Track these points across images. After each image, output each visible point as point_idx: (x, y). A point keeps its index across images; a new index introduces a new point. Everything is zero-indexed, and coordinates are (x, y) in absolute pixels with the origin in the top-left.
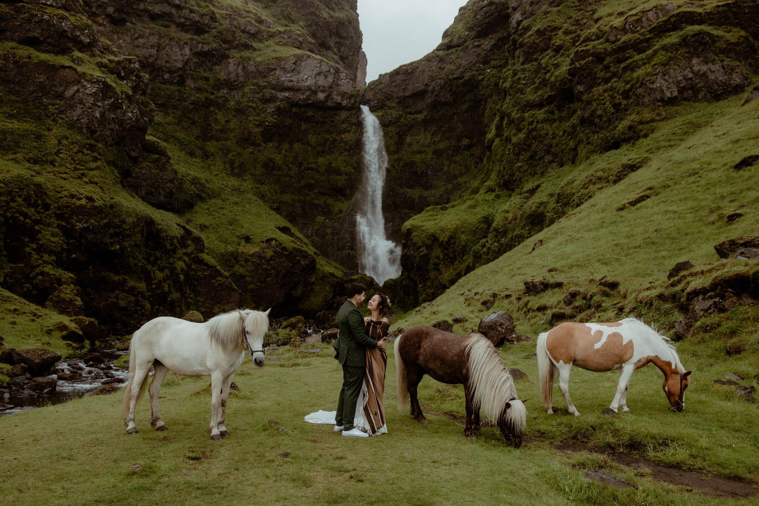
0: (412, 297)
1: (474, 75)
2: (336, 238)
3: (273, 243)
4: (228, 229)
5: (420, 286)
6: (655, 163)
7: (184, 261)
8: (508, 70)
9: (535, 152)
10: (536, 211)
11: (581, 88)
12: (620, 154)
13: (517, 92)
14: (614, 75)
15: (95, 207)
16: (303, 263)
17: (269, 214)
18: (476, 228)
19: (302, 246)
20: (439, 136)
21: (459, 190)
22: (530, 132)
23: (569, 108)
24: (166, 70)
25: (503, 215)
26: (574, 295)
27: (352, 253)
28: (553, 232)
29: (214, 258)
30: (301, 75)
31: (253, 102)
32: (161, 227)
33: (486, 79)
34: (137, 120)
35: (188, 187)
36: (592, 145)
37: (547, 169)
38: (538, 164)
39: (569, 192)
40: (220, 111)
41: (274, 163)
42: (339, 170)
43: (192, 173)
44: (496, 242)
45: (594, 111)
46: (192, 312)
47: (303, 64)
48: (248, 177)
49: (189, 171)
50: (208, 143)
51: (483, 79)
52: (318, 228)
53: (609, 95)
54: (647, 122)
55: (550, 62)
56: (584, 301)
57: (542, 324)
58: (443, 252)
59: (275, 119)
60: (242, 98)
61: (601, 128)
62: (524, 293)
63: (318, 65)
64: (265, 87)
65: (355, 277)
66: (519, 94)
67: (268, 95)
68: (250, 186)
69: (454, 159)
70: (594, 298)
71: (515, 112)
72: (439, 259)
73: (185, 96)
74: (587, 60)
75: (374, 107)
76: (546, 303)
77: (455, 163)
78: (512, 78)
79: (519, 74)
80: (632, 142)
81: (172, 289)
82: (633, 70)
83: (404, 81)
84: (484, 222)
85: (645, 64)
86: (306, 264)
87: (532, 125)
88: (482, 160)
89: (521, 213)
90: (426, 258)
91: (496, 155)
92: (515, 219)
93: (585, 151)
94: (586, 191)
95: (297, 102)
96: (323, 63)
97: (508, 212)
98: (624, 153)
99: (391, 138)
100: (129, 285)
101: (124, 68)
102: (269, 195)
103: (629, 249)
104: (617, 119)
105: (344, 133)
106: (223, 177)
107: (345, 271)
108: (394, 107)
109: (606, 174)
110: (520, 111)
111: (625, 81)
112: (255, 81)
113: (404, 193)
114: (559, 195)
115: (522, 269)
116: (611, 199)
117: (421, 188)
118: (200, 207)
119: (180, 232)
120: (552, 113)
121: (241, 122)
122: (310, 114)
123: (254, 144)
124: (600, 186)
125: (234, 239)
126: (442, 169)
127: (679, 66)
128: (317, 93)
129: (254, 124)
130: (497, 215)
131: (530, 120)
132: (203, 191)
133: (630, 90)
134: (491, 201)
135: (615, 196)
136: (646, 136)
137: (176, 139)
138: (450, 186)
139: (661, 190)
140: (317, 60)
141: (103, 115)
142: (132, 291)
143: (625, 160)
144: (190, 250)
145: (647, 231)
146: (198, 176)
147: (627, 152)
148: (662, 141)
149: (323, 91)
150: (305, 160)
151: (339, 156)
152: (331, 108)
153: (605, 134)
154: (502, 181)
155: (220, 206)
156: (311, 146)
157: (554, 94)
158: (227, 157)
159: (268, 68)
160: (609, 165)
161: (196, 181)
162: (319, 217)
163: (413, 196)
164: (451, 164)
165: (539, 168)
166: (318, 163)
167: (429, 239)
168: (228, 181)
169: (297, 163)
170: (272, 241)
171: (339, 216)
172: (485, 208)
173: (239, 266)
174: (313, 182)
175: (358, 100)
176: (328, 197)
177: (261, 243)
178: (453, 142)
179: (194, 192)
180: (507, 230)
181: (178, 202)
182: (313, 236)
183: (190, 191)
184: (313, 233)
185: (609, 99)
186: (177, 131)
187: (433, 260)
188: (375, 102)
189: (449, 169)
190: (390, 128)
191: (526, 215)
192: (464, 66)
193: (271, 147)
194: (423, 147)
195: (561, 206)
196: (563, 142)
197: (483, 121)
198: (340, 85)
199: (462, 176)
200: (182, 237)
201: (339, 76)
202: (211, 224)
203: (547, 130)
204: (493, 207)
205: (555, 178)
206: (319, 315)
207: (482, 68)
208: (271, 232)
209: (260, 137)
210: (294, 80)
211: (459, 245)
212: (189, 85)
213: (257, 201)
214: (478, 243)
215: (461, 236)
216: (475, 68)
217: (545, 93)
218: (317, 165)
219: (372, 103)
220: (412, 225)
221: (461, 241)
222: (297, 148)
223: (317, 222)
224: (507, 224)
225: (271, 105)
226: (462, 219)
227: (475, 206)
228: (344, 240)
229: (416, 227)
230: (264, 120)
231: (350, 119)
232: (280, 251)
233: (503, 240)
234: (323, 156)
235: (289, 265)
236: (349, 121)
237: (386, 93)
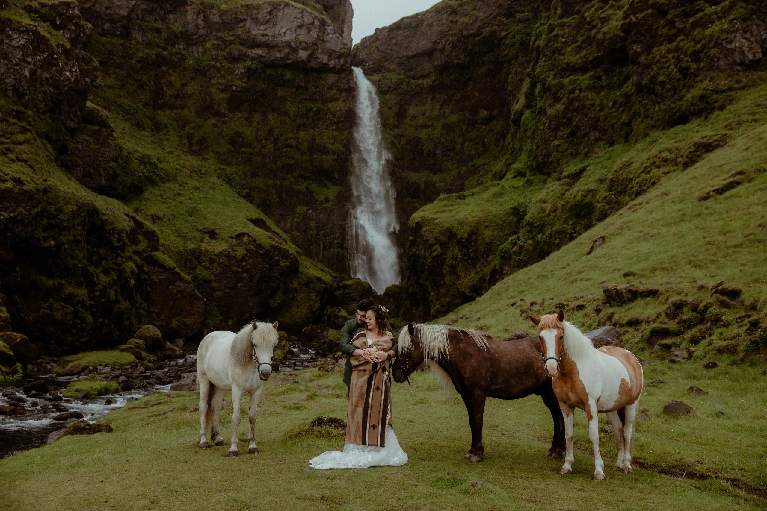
0: (421, 308)
1: (495, 31)
2: (321, 233)
3: (245, 239)
4: (187, 221)
5: (432, 294)
6: (740, 143)
7: (135, 262)
8: (541, 24)
9: (578, 128)
10: (582, 201)
11: (637, 48)
12: (690, 130)
13: (554, 52)
14: (680, 31)
15: (24, 192)
16: (282, 264)
17: (238, 203)
18: (504, 222)
19: (281, 244)
21: (476, 174)
22: (571, 102)
23: (620, 73)
24: (107, 18)
25: (538, 205)
26: (679, 306)
27: (342, 252)
28: (617, 226)
29: (170, 257)
30: (278, 28)
31: (216, 60)
32: (106, 218)
33: (510, 36)
34: (77, 81)
35: (136, 167)
36: (652, 119)
37: (593, 148)
38: (581, 142)
39: (625, 176)
40: (175, 72)
41: (243, 138)
42: (325, 147)
43: (140, 149)
44: (530, 239)
45: (655, 77)
46: (146, 326)
47: (280, 14)
48: (210, 155)
49: (136, 147)
50: (160, 112)
51: (506, 36)
52: (299, 220)
53: (673, 57)
54: (724, 91)
55: (596, 15)
56: (695, 314)
57: (637, 343)
58: (461, 251)
59: (245, 82)
60: (202, 55)
61: (664, 98)
62: (603, 303)
63: (300, 16)
64: (232, 42)
65: (348, 283)
66: (556, 55)
67: (236, 53)
68: (213, 167)
69: (469, 135)
70: (711, 310)
71: (551, 77)
72: (456, 261)
73: (131, 52)
74: (645, 13)
75: (369, 69)
76: (638, 316)
77: (471, 140)
78: (547, 35)
79: (556, 29)
80: (704, 115)
81: (120, 297)
82: (705, 26)
83: (406, 37)
85: (720, 19)
86: (287, 266)
87: (573, 93)
88: (504, 137)
89: (562, 203)
90: (440, 259)
91: (526, 130)
92: (555, 211)
93: (642, 126)
94: (648, 176)
95: (273, 61)
96: (304, 13)
97: (544, 202)
98: (694, 129)
99: (390, 108)
100: (66, 292)
101: (60, 15)
102: (237, 178)
103: (728, 248)
104: (684, 87)
105: (331, 102)
106: (179, 156)
107: (334, 274)
108: (394, 70)
109: (673, 155)
110: (558, 76)
111: (694, 39)
112: (220, 34)
113: (406, 178)
114: (612, 181)
115: (585, 273)
116: (688, 186)
117: (427, 171)
118: (151, 193)
119: (129, 224)
121: (202, 86)
122: (288, 76)
123: (218, 114)
124: (666, 170)
125: (196, 233)
126: (454, 148)
127: (763, 21)
128: (297, 51)
129: (218, 88)
130: (531, 206)
131: (571, 87)
132: (154, 173)
133: (701, 50)
134: (521, 188)
135: (694, 182)
136: (722, 108)
137: (120, 106)
138: (464, 169)
139: (756, 175)
140: (298, 9)
141: (33, 73)
142: (70, 299)
143: (697, 138)
144: (141, 246)
145: (749, 226)
146: (148, 153)
147: (698, 128)
148: (744, 114)
149: (304, 49)
150: (282, 135)
151: (324, 131)
152: (313, 70)
153: (669, 106)
154: (534, 164)
155: (176, 192)
156: (290, 118)
157: (602, 55)
158: (184, 130)
159: (235, 18)
160: (677, 144)
161: (146, 160)
162: (299, 207)
163: (418, 181)
164: (465, 142)
165: (582, 147)
166: (298, 138)
167: (444, 235)
168: (186, 161)
169: (272, 139)
170: (244, 236)
171: (326, 205)
172: (514, 197)
173: (202, 268)
174: (293, 162)
175: (349, 60)
176: (311, 182)
177: (230, 239)
178: (468, 115)
179: (143, 173)
180: (544, 224)
181: (123, 187)
182: (292, 230)
183: (139, 172)
184: (292, 226)
185: (674, 62)
186: (121, 96)
187: (449, 262)
188: (371, 62)
189: (463, 148)
190: (388, 95)
191: (569, 205)
192: (483, 19)
193: (239, 118)
194: (430, 120)
195: (615, 195)
196: (614, 115)
197: (506, 89)
198: (327, 41)
199: (479, 157)
200: (132, 231)
201: (325, 30)
202: (165, 215)
203: (592, 100)
204: (524, 195)
205: (604, 160)
206: (305, 330)
207: (505, 22)
208: (242, 225)
209: (225, 105)
210: (269, 34)
211: (481, 243)
212: (136, 38)
213: (222, 185)
214: (507, 240)
215: (485, 232)
216: (495, 23)
217: (590, 54)
218: (298, 142)
219: (367, 64)
220: (422, 217)
221: (485, 238)
222: (273, 119)
223: (298, 213)
224: (545, 216)
225: (239, 65)
226: (485, 210)
227: (501, 194)
228: (332, 236)
229: (427, 220)
230: (231, 84)
231: (339, 84)
232: (254, 249)
233: (539, 236)
234: (305, 130)
235: (265, 267)
236: (338, 86)
237: (384, 52)
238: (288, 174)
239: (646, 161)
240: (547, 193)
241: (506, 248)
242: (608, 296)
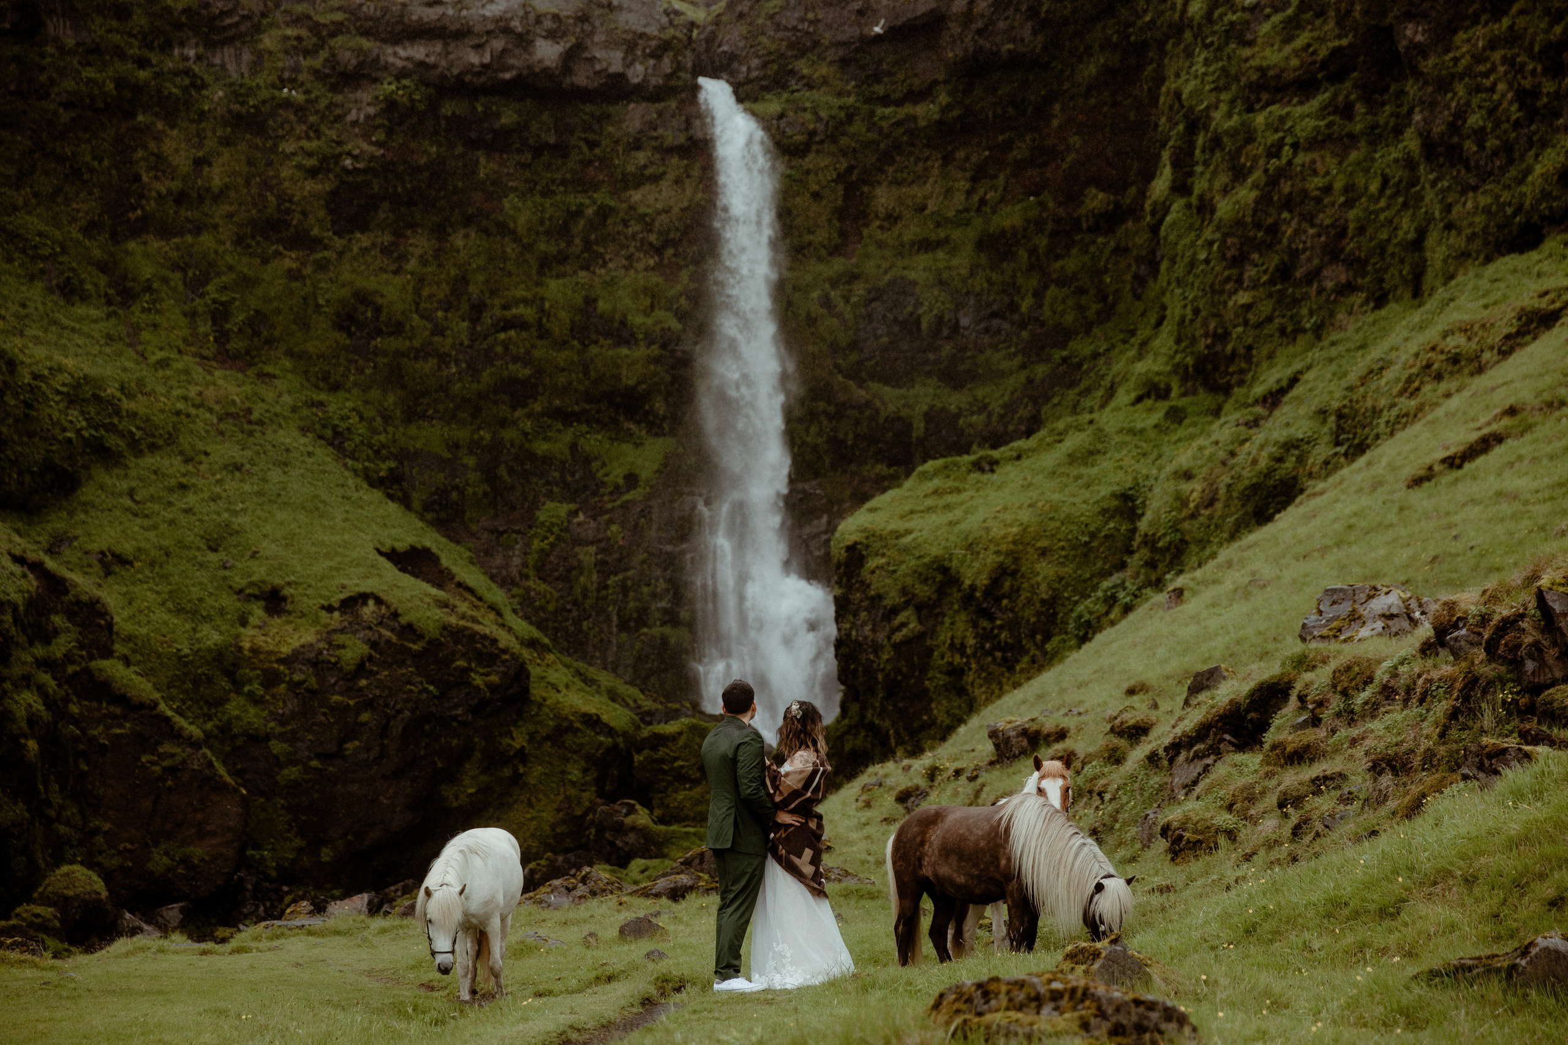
2: (612, 580)
3: (369, 610)
4: (202, 565)
7: (41, 689)
9: (1294, 254)
10: (1269, 473)
11: (1414, 33)
12: (1527, 271)
13: (1227, 36)
16: (478, 681)
17: (358, 504)
18: (1093, 535)
19: (474, 620)
20: (1001, 180)
21: (1072, 384)
22: (1273, 180)
25: (1171, 486)
27: (674, 635)
29: (147, 674)
31: (293, 83)
35: (56, 415)
36: (1460, 233)
37: (1332, 314)
38: (1305, 297)
39: (1369, 403)
40: (173, 127)
41: (378, 309)
42: (623, 323)
43: (69, 362)
44: (1148, 583)
45: (1461, 114)
46: (68, 869)
48: (280, 364)
49: (58, 357)
50: (132, 245)
52: (545, 545)
53: (1505, 60)
58: (975, 625)
59: (379, 144)
60: (253, 73)
61: (1485, 176)
64: (338, 29)
65: (672, 728)
66: (1233, 46)
67: (348, 59)
68: (287, 399)
69: (1058, 264)
71: (1224, 108)
72: (963, 654)
73: (43, 78)
75: (749, 81)
77: (1062, 283)
84: (1118, 512)
86: (490, 686)
87: (1278, 155)
89: (1226, 479)
90: (916, 651)
91: (1173, 261)
92: (1211, 503)
93: (1441, 253)
94: (1413, 403)
95: (459, 77)
97: (1188, 476)
98: (1538, 268)
99: (816, 196)
102: (362, 429)
104: (1531, 144)
105: (638, 186)
106: (187, 372)
108: (825, 81)
109: (1473, 345)
110: (1239, 106)
112: (300, 8)
113: (868, 404)
114: (1340, 415)
117: (933, 381)
118: (101, 487)
119: (24, 583)
120: (1347, 111)
121: (251, 163)
122: (508, 117)
123: (303, 241)
125: (228, 601)
126: (1014, 307)
128: (532, 42)
129: (299, 167)
130: (1157, 490)
131: (1272, 138)
132: (111, 428)
134: (1152, 434)
138: (1041, 370)
139: (1536, 418)
143: (1532, 295)
144: (60, 647)
146: (94, 372)
147: (1546, 266)
149: (552, 35)
150: (493, 293)
151: (622, 272)
152: (585, 95)
153: (1497, 197)
154: (1190, 360)
155: (173, 482)
156: (516, 239)
157: (1350, 45)
158: (202, 296)
160: (1486, 313)
161: (88, 392)
162: (550, 505)
163: (904, 412)
164: (1046, 287)
165: (1305, 311)
166: (543, 299)
167: (925, 581)
168: (207, 385)
169: (465, 307)
170: (365, 604)
171: (626, 497)
172: (1128, 461)
173: (242, 700)
174: (527, 372)
175: (688, 59)
176: (584, 428)
177: (324, 613)
178: (1051, 205)
179: (78, 432)
180: (1182, 541)
181: (20, 473)
182: (525, 577)
183: (64, 430)
184: (525, 565)
185: (1506, 73)
186: (16, 208)
187: (941, 657)
188: (755, 62)
189: (1040, 306)
190: (811, 156)
191: (1241, 487)
193: (365, 251)
195: (1346, 455)
196: (1382, 217)
197: (1156, 125)
198: (620, 8)
199: (1088, 332)
200: (33, 603)
202: (139, 549)
203: (1327, 173)
204: (1155, 455)
205: (1348, 350)
208: (361, 570)
209: (321, 214)
211: (1029, 601)
212: (56, 39)
213: (310, 454)
214: (1095, 588)
215: (1038, 567)
217: (1321, 40)
218: (541, 310)
219: (744, 69)
220: (864, 530)
221: (1038, 584)
222: (465, 246)
223: (543, 523)
224: (1184, 519)
225: (359, 94)
226: (1040, 504)
227: (1091, 453)
228: (645, 590)
229: (881, 537)
230: (338, 150)
231: (660, 131)
232: (394, 639)
233: (1168, 577)
234: (564, 275)
235: (426, 690)
236: (656, 138)
237: (795, 29)
238: (514, 409)
239: (1411, 361)
240: (1201, 448)
241: (1091, 613)
242: (997, 746)
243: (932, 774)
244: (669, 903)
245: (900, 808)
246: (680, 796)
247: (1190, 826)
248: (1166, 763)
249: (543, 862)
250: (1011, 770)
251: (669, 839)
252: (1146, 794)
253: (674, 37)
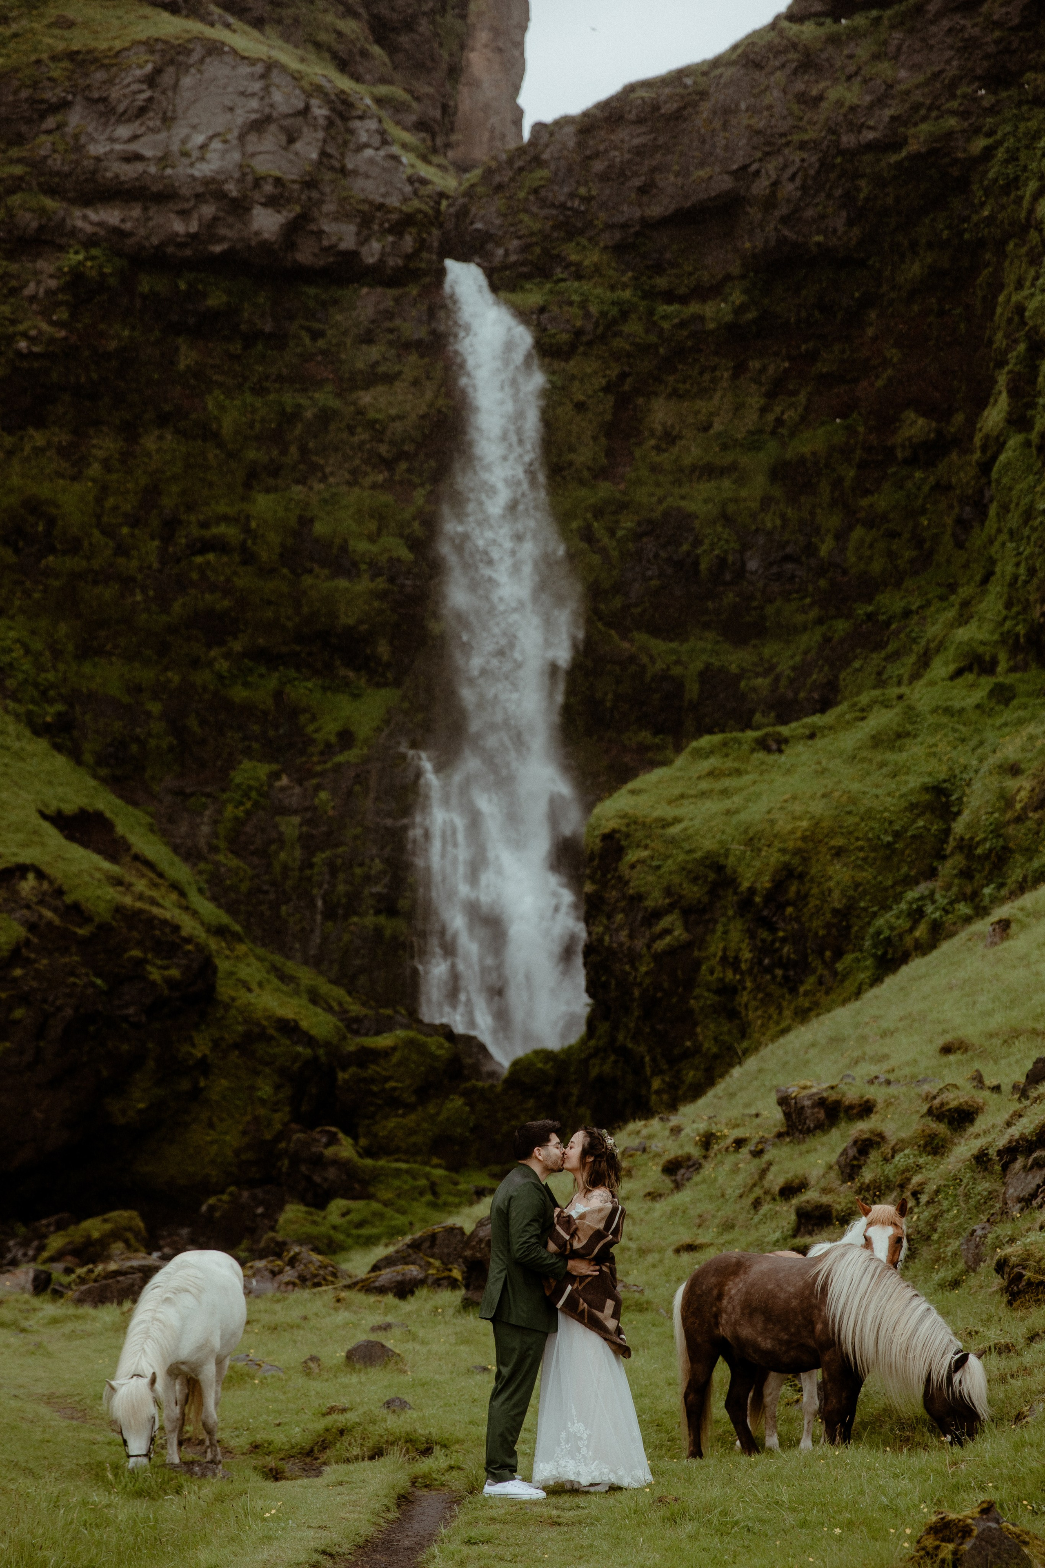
1: (949, 135)
2: (320, 858)
3: (28, 885)
5: (656, 1084)
16: (155, 975)
17: (19, 755)
18: (897, 835)
19: (153, 902)
20: (802, 398)
21: (879, 646)
25: (994, 782)
27: (390, 926)
30: (180, 131)
33: (1000, 154)
41: (51, 522)
42: (344, 548)
44: (963, 897)
47: (188, 81)
51: (988, 153)
52: (240, 812)
58: (752, 936)
59: (60, 324)
63: (257, 86)
64: (16, 186)
65: (384, 1041)
67: (29, 221)
69: (865, 502)
72: (736, 969)
75: (505, 267)
77: (870, 524)
83: (639, 152)
84: (929, 808)
86: (170, 982)
90: (680, 964)
91: (1005, 508)
95: (159, 248)
96: (275, 75)
97: (1015, 770)
99: (580, 407)
102: (27, 665)
105: (368, 386)
107: (355, 1009)
108: (597, 270)
113: (632, 659)
117: (710, 635)
122: (216, 300)
126: (810, 550)
128: (248, 210)
130: (977, 785)
134: (973, 716)
138: (841, 626)
140: (251, 61)
149: (272, 202)
150: (190, 508)
151: (344, 489)
152: (309, 275)
154: (1021, 629)
156: (220, 445)
159: (32, 101)
162: (247, 764)
163: (677, 671)
164: (851, 528)
166: (248, 518)
167: (695, 880)
169: (155, 523)
170: (24, 877)
172: (942, 747)
174: (226, 603)
175: (435, 236)
176: (293, 673)
178: (861, 429)
180: (1005, 848)
182: (215, 849)
184: (215, 835)
187: (709, 972)
188: (514, 244)
189: (843, 550)
190: (576, 359)
192: (908, 92)
193: (38, 451)
194: (725, 447)
197: (991, 342)
198: (355, 173)
199: (898, 585)
201: (351, 132)
204: (974, 742)
206: (212, 1208)
207: (986, 104)
208: (20, 836)
210: (148, 153)
211: (819, 909)
214: (898, 898)
215: (830, 870)
216: (954, 104)
218: (247, 530)
219: (500, 252)
220: (625, 816)
221: (830, 890)
222: (158, 450)
223: (238, 786)
224: (1008, 823)
225: (40, 264)
226: (836, 794)
227: (899, 736)
228: (358, 871)
229: (644, 824)
230: (11, 330)
231: (398, 322)
232: (57, 921)
233: (987, 891)
234: (275, 489)
235: (93, 985)
236: (391, 331)
237: (563, 206)
238: (209, 647)
240: (1031, 738)
241: (892, 928)
242: (787, 1115)
243: (707, 1141)
244: (396, 1301)
245: (668, 1182)
246: (392, 1123)
247: (1032, 1263)
248: (998, 1168)
249: (225, 1197)
250: (804, 1147)
251: (376, 1176)
252: (972, 1202)
253: (420, 211)
